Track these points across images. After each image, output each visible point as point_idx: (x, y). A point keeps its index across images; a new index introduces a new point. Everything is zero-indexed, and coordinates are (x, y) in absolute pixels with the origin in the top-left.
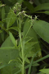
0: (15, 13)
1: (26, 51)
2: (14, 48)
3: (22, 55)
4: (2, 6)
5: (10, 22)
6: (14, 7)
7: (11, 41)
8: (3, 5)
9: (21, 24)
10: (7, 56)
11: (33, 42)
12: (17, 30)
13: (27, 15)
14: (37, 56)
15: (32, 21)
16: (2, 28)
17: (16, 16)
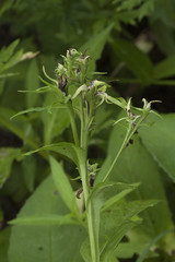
0: (63, 88)
1: (106, 236)
2: (66, 219)
3: (90, 252)
4: (24, 57)
5: (56, 121)
6: (60, 66)
7: (56, 193)
8: (30, 55)
9: (87, 133)
10: (41, 249)
11: (139, 202)
12: (69, 156)
13: (110, 98)
14: (157, 255)
15: (131, 122)
16: (25, 142)
17: (67, 99)
